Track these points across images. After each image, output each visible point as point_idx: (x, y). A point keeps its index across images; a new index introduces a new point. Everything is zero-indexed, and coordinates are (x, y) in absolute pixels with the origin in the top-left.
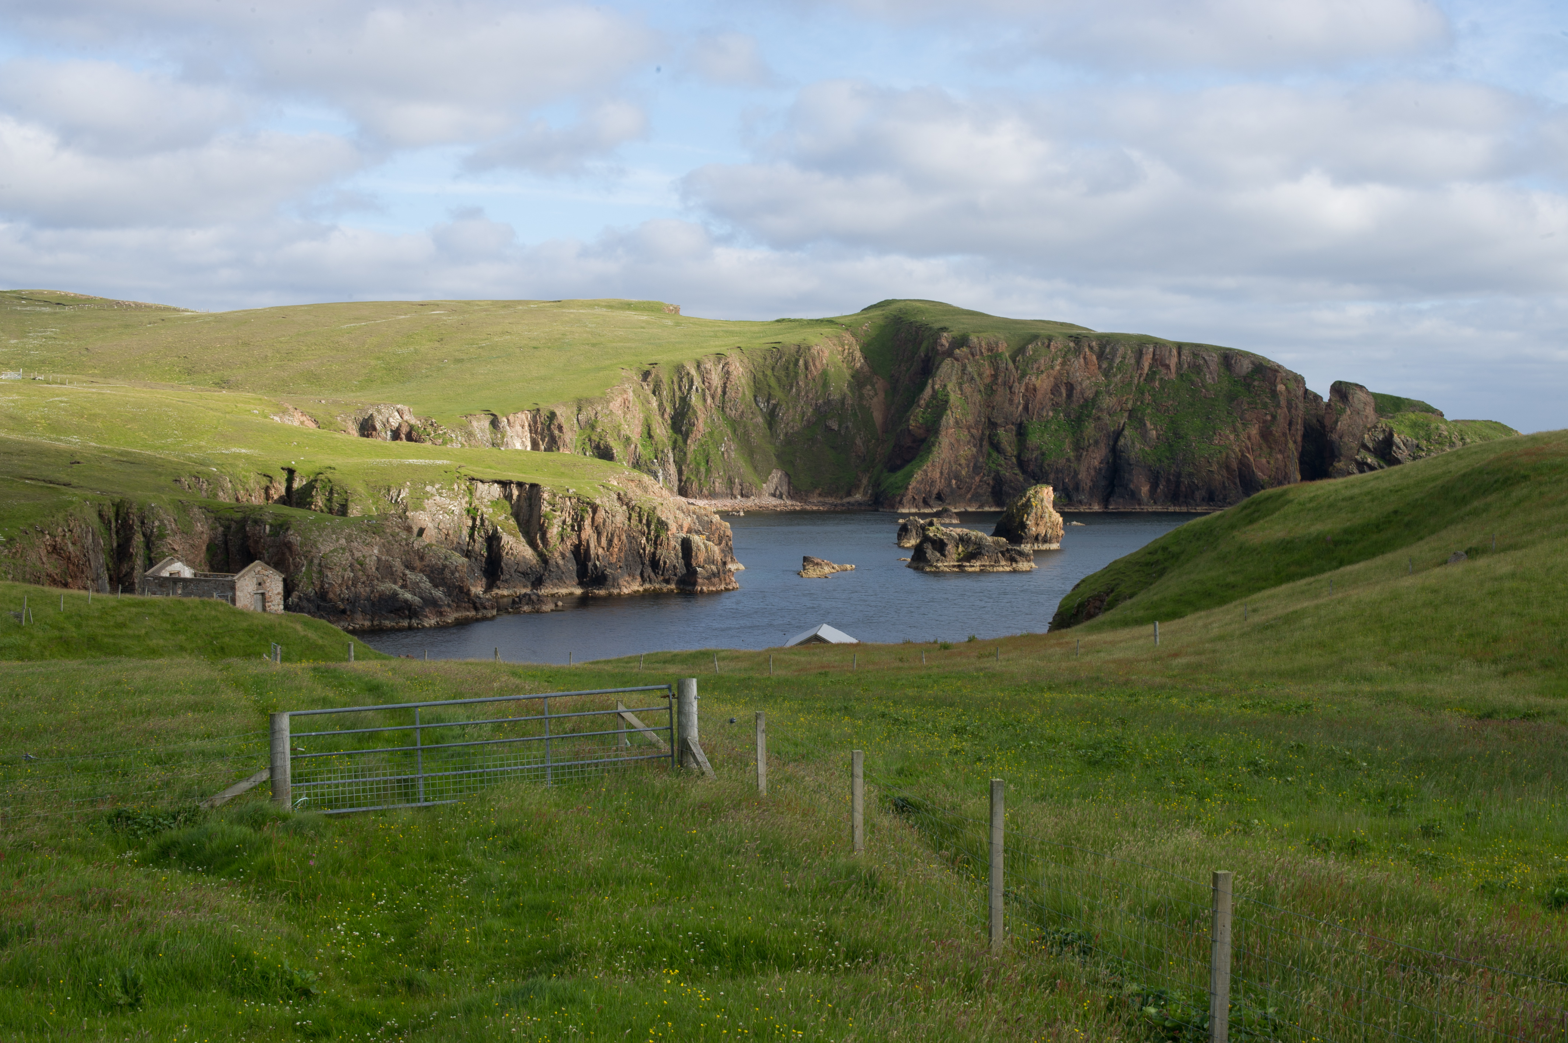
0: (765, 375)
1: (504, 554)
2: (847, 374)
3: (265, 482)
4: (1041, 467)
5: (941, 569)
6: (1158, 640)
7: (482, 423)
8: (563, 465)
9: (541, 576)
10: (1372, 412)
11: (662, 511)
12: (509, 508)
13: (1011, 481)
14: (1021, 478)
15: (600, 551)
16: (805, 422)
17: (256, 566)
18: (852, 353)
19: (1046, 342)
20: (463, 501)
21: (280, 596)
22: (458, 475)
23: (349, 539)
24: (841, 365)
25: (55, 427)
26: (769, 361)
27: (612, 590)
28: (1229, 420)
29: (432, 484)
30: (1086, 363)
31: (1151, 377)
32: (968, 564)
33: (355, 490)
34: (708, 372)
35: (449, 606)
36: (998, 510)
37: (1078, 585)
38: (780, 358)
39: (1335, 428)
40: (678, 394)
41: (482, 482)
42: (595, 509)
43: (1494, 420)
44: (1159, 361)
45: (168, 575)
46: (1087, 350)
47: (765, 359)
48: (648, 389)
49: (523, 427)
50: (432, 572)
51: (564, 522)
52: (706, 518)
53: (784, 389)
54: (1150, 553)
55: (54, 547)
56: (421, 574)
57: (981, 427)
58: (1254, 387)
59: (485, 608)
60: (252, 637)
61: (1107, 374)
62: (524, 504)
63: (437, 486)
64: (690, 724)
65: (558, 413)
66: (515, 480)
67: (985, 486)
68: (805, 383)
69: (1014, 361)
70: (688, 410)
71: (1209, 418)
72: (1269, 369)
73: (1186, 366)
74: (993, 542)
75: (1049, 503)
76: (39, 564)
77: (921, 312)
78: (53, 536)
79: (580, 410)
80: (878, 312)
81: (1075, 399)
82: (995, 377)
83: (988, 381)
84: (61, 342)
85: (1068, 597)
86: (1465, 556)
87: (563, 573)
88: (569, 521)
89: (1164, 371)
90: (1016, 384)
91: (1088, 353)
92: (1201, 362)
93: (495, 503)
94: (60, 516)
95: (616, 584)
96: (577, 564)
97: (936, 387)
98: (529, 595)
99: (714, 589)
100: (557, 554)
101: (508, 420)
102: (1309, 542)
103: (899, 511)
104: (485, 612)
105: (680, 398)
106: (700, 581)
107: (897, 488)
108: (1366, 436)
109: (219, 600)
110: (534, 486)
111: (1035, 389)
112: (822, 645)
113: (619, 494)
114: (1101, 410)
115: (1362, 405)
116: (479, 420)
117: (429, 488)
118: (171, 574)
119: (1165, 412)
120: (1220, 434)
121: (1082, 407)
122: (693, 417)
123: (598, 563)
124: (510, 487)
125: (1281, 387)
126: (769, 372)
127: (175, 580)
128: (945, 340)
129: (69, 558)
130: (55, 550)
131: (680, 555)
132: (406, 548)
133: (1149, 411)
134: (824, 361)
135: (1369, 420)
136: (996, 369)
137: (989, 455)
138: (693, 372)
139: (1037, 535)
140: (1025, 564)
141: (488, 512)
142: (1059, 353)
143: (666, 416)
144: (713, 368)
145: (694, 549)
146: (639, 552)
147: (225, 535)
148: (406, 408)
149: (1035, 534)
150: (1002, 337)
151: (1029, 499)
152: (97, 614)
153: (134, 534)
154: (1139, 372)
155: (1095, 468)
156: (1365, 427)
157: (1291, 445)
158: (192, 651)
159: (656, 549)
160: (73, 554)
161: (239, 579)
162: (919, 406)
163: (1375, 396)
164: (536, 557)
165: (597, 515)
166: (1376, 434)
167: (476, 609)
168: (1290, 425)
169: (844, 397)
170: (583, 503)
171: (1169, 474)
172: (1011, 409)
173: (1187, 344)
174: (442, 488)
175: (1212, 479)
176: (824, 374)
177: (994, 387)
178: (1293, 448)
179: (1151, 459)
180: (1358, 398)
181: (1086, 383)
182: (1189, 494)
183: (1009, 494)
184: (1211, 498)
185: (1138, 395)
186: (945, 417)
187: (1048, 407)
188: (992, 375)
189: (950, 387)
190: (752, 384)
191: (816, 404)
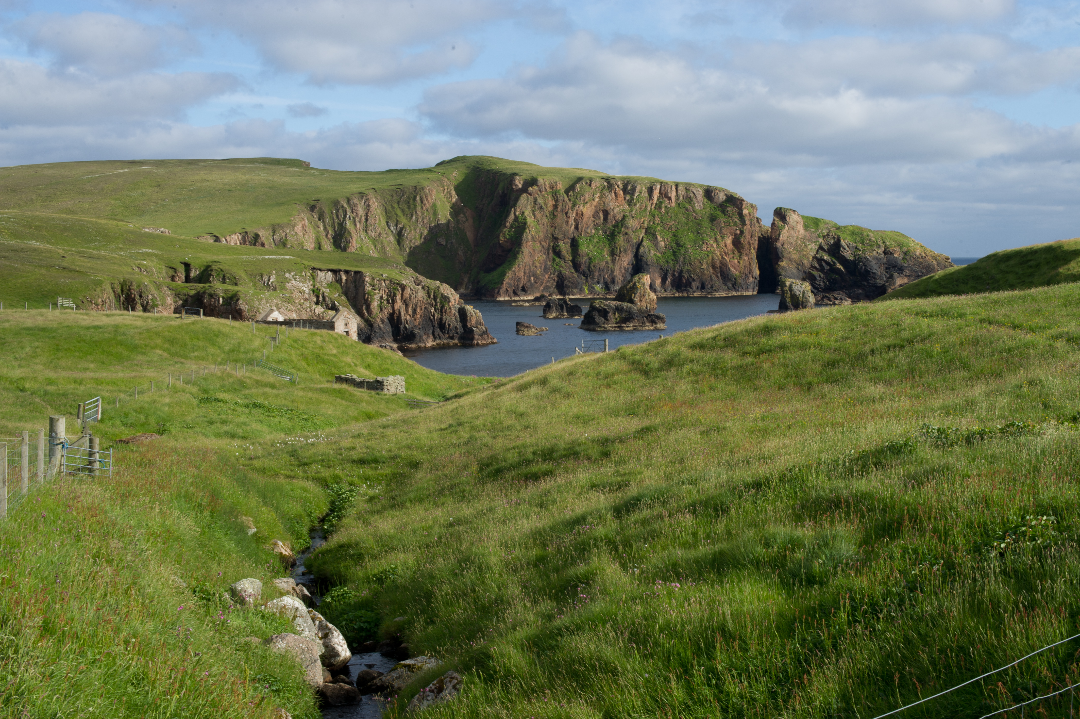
0: (393, 208)
2: (448, 206)
4: (589, 266)
5: (607, 329)
10: (802, 228)
11: (443, 289)
12: (340, 289)
13: (570, 278)
14: (575, 275)
15: (408, 317)
16: (423, 240)
17: (344, 312)
18: (450, 192)
19: (588, 182)
20: (309, 284)
21: (356, 332)
22: (304, 266)
24: (444, 200)
26: (395, 198)
27: (419, 344)
28: (712, 234)
29: (289, 272)
30: (616, 196)
31: (659, 206)
32: (624, 325)
33: (241, 277)
34: (356, 205)
36: (561, 297)
38: (403, 195)
39: (778, 239)
40: (336, 221)
41: (321, 270)
42: (403, 288)
44: (664, 195)
46: (616, 187)
47: (392, 196)
48: (316, 217)
51: (381, 298)
53: (407, 217)
57: (548, 241)
58: (727, 211)
61: (630, 203)
62: (352, 286)
63: (293, 274)
65: (260, 235)
66: (343, 269)
67: (552, 281)
68: (421, 212)
69: (568, 196)
70: (345, 232)
71: (698, 233)
72: (738, 199)
73: (681, 198)
75: (648, 286)
81: (609, 221)
82: (555, 206)
83: (551, 209)
87: (384, 333)
88: (385, 297)
89: (667, 201)
90: (570, 211)
91: (617, 189)
92: (692, 195)
93: (330, 285)
95: (421, 340)
96: (392, 327)
97: (517, 213)
99: (485, 342)
100: (378, 320)
101: (226, 240)
103: (497, 299)
105: (338, 224)
106: (476, 337)
107: (494, 283)
110: (356, 272)
111: (582, 215)
113: (413, 278)
114: (628, 228)
115: (795, 223)
116: (206, 240)
117: (287, 275)
119: (669, 229)
120: (707, 244)
121: (614, 226)
122: (348, 237)
123: (407, 326)
124: (340, 274)
125: (745, 212)
126: (396, 205)
128: (519, 183)
131: (459, 319)
133: (658, 228)
134: (434, 198)
135: (800, 233)
136: (557, 201)
137: (554, 260)
138: (345, 205)
140: (661, 324)
141: (327, 291)
142: (597, 190)
143: (329, 236)
144: (358, 203)
145: (469, 315)
146: (430, 318)
147: (184, 306)
150: (557, 179)
151: (635, 284)
153: (136, 304)
154: (651, 202)
155: (625, 268)
156: (798, 238)
157: (753, 251)
159: (442, 315)
161: (337, 321)
162: (506, 227)
163: (803, 217)
164: (363, 322)
165: (405, 292)
166: (829, 240)
168: (751, 237)
169: (449, 222)
170: (394, 283)
171: (674, 271)
172: (567, 228)
173: (681, 183)
174: (296, 275)
175: (703, 274)
176: (434, 206)
177: (556, 213)
178: (754, 252)
179: (661, 261)
180: (793, 218)
181: (617, 210)
182: (688, 284)
183: (568, 287)
184: (703, 287)
185: (651, 218)
186: (525, 234)
187: (591, 227)
188: (553, 205)
189: (526, 213)
190: (384, 213)
191: (430, 227)
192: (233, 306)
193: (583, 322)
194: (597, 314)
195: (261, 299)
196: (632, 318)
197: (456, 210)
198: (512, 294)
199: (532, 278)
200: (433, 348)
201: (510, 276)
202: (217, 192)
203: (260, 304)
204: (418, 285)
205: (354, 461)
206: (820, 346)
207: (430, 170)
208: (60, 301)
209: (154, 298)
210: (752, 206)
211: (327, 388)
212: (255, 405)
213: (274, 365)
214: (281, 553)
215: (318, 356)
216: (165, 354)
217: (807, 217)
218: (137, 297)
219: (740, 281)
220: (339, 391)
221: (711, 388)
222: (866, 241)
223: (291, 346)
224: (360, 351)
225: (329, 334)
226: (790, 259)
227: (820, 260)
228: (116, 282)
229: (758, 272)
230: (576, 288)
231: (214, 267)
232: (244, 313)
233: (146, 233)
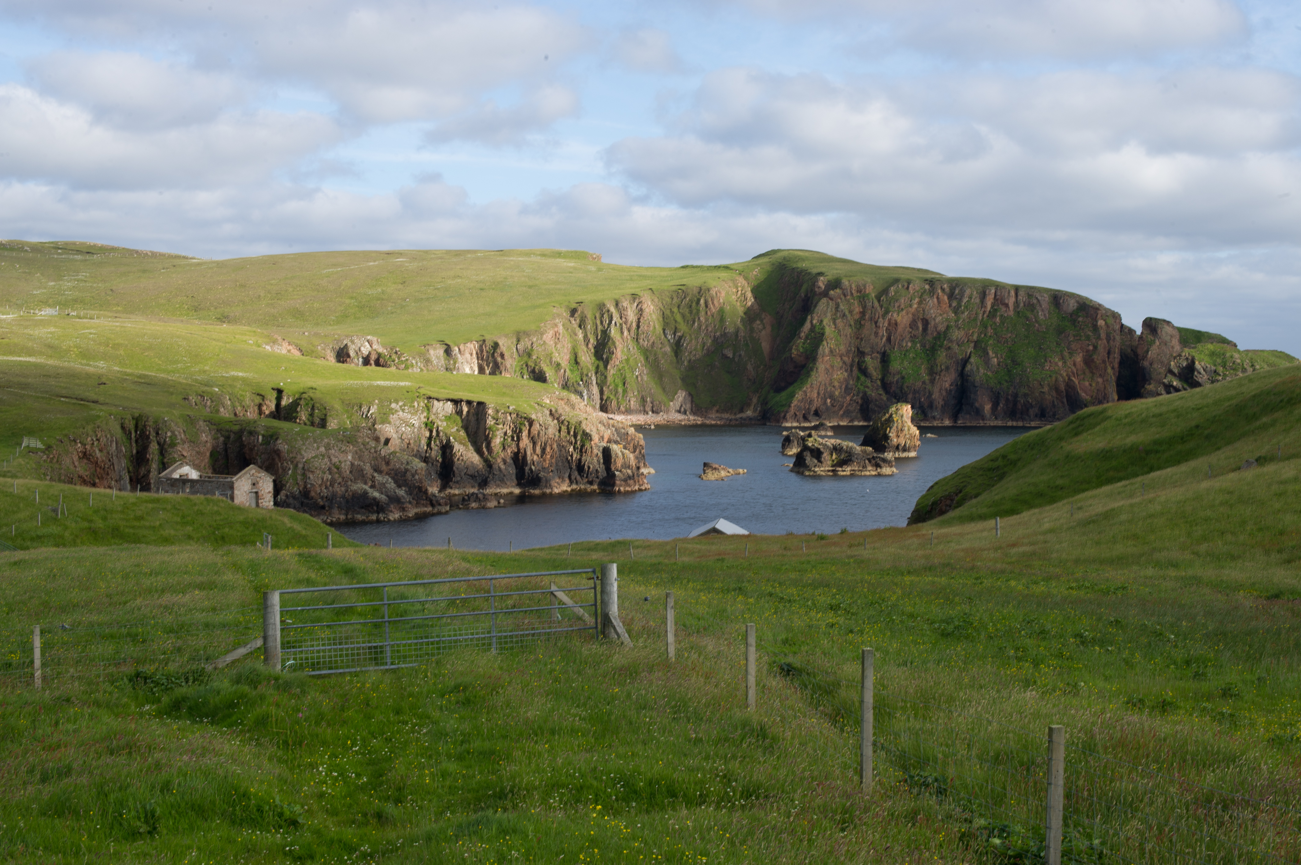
0: (672, 312)
1: (456, 460)
2: (741, 311)
3: (258, 400)
4: (901, 388)
5: (818, 473)
6: (999, 532)
7: (438, 351)
8: (505, 386)
9: (486, 478)
10: (1177, 343)
11: (586, 424)
12: (460, 422)
13: (876, 400)
14: (884, 397)
15: (535, 458)
16: (705, 351)
17: (251, 470)
18: (745, 294)
19: (906, 284)
20: (422, 416)
21: (271, 495)
22: (418, 394)
23: (328, 448)
24: (735, 303)
25: (86, 354)
26: (675, 300)
27: (545, 490)
28: (1058, 350)
29: (397, 402)
30: (939, 302)
31: (993, 314)
32: (840, 469)
33: (333, 407)
34: (625, 309)
35: (410, 502)
36: (865, 424)
37: (932, 487)
38: (685, 297)
39: (1146, 357)
40: (600, 327)
41: (438, 400)
42: (531, 423)
43: (1279, 350)
44: (999, 301)
45: (178, 477)
46: (940, 291)
48: (575, 323)
49: (471, 355)
50: (396, 474)
51: (505, 434)
52: (623, 431)
53: (688, 323)
54: (992, 460)
55: (85, 454)
56: (387, 477)
57: (851, 355)
58: (1079, 322)
59: (440, 505)
60: (247, 528)
61: (956, 311)
62: (473, 419)
63: (401, 404)
64: (611, 601)
65: (501, 343)
66: (465, 398)
67: (855, 404)
68: (706, 318)
69: (879, 301)
70: (608, 341)
71: (1041, 348)
72: (1092, 307)
73: (1022, 305)
74: (862, 451)
75: (908, 418)
76: (72, 467)
77: (803, 259)
78: (84, 445)
79: (518, 341)
80: (766, 260)
81: (929, 332)
82: (863, 313)
83: (857, 317)
84: (90, 284)
85: (923, 497)
86: (1256, 463)
87: (504, 476)
88: (509, 433)
89: (1004, 309)
90: (881, 319)
91: (940, 294)
92: (1035, 301)
93: (448, 418)
94: (89, 428)
95: (548, 485)
96: (516, 468)
97: (814, 322)
98: (477, 494)
99: (630, 489)
100: (499, 460)
101: (459, 349)
102: (1125, 451)
103: (783, 425)
104: (440, 508)
105: (602, 331)
106: (618, 482)
107: (782, 406)
108: (1172, 363)
109: (221, 497)
110: (481, 404)
111: (896, 324)
112: (719, 536)
113: (551, 411)
114: (951, 341)
115: (1169, 337)
116: (435, 349)
117: (393, 405)
118: (180, 476)
119: (1004, 343)
120: (1050, 362)
121: (935, 339)
122: (612, 347)
123: (533, 468)
124: (460, 405)
125: (1101, 323)
126: (675, 310)
127: (184, 481)
128: (822, 283)
129: (97, 463)
130: (85, 455)
131: (602, 461)
132: (375, 455)
133: (991, 342)
134: (721, 301)
135: (1175, 350)
136: (864, 307)
137: (858, 378)
138: (612, 309)
139: (898, 445)
140: (888, 469)
141: (442, 425)
142: (916, 294)
143: (590, 346)
144: (629, 306)
145: (613, 456)
146: (567, 458)
147: (225, 444)
148: (374, 339)
149: (896, 445)
150: (869, 281)
151: (891, 415)
152: (119, 509)
153: (150, 443)
154: (983, 309)
155: (946, 390)
156: (1171, 355)
157: (1109, 370)
158: (198, 539)
159: (581, 456)
160: (100, 459)
161: (237, 480)
162: (800, 338)
163: (1180, 330)
164: (482, 462)
165: (532, 428)
166: (1180, 361)
167: (433, 505)
168: (1109, 354)
169: (738, 331)
170: (521, 418)
171: (1008, 394)
172: (876, 340)
173: (1023, 287)
174: (404, 405)
175: (1043, 399)
176: (721, 311)
177: (862, 322)
178: (1111, 373)
179: (993, 382)
180: (1166, 331)
182: (1025, 411)
184: (1043, 415)
185: (982, 329)
186: (821, 347)
187: (907, 339)
188: (860, 312)
189: (825, 322)
190: (661, 319)
191: (714, 336)
193: (793, 464)
194: (809, 455)
196: (851, 460)
197: (750, 316)
198: (801, 419)
199: (829, 401)
201: (800, 398)
202: (467, 291)
204: (558, 419)
208: (26, 441)
209: (174, 435)
210: (1114, 313)
217: (1186, 330)
222: (1229, 364)
228: (129, 417)
231: (304, 395)
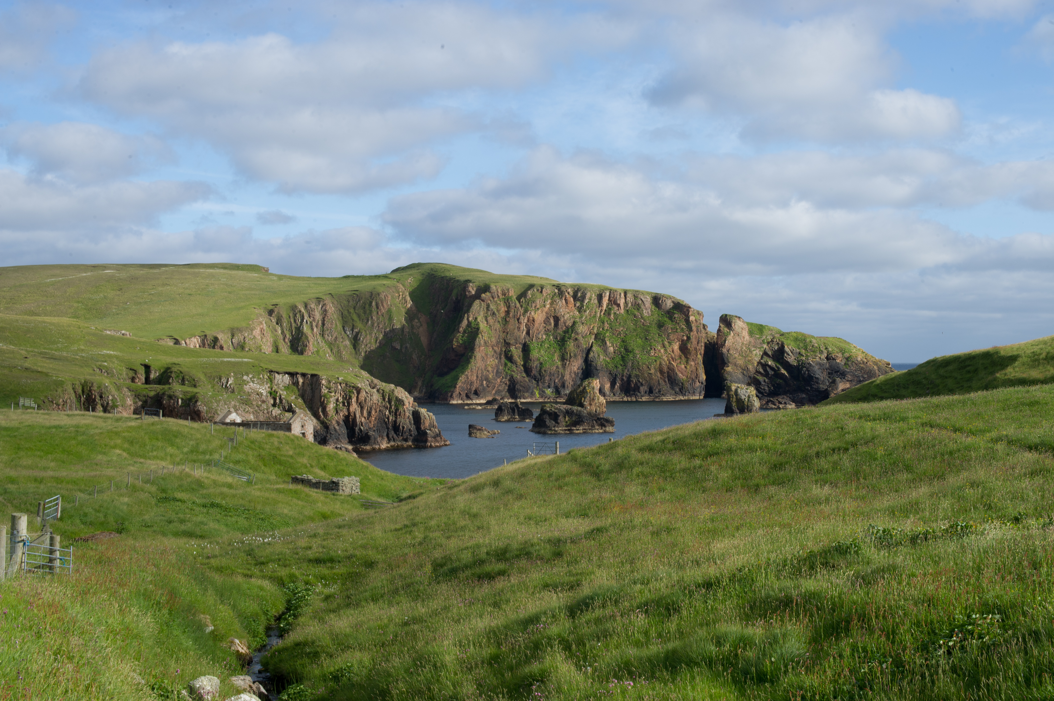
0: (349, 313)
2: (403, 311)
3: (131, 374)
4: (540, 371)
9: (325, 437)
10: (747, 334)
11: (397, 392)
12: (297, 391)
13: (521, 382)
14: (527, 379)
15: (363, 420)
16: (378, 344)
17: (301, 414)
18: (405, 298)
19: (540, 289)
20: (267, 387)
21: (312, 434)
22: (261, 368)
24: (399, 305)
26: (351, 303)
27: (374, 446)
28: (660, 340)
29: (247, 374)
30: (567, 302)
31: (608, 313)
32: (575, 428)
33: (200, 379)
34: (313, 310)
36: (513, 401)
38: (359, 301)
39: (724, 345)
40: (294, 325)
41: (278, 373)
42: (359, 391)
44: (613, 302)
45: (229, 421)
46: (567, 294)
47: (349, 302)
48: (274, 321)
51: (337, 400)
53: (363, 321)
57: (500, 346)
58: (675, 318)
61: (580, 309)
62: (308, 389)
63: (250, 376)
65: (219, 338)
66: (299, 372)
67: (504, 385)
68: (377, 317)
69: (519, 302)
70: (302, 336)
71: (646, 339)
72: (685, 306)
73: (630, 305)
74: (588, 414)
75: (597, 390)
79: (233, 336)
81: (560, 327)
82: (508, 312)
83: (503, 315)
87: (339, 435)
88: (341, 399)
89: (616, 308)
90: (522, 317)
91: (568, 296)
92: (640, 302)
93: (287, 388)
95: (376, 442)
96: (347, 429)
97: (470, 319)
99: (438, 444)
100: (334, 422)
101: (186, 343)
103: (451, 403)
105: (296, 328)
106: (429, 439)
107: (448, 387)
110: (313, 376)
111: (534, 321)
113: (369, 381)
114: (578, 334)
115: (741, 330)
117: (245, 377)
119: (618, 335)
120: (655, 349)
121: (565, 332)
122: (305, 341)
123: (362, 428)
124: (296, 377)
125: (692, 318)
126: (352, 311)
128: (472, 290)
131: (413, 422)
133: (608, 334)
134: (389, 303)
135: (745, 339)
136: (509, 307)
137: (506, 364)
138: (303, 310)
141: (284, 394)
142: (548, 296)
143: (287, 340)
144: (315, 308)
145: (422, 418)
146: (384, 420)
150: (510, 286)
151: (585, 388)
153: (96, 405)
154: (600, 308)
155: (575, 373)
156: (743, 344)
157: (699, 356)
159: (396, 418)
162: (459, 332)
163: (748, 324)
164: (319, 424)
165: (360, 395)
166: (773, 346)
168: (698, 343)
169: (403, 327)
170: (350, 386)
171: (623, 376)
172: (519, 333)
173: (630, 290)
174: (253, 377)
175: (651, 379)
176: (389, 312)
177: (508, 319)
178: (700, 358)
179: (610, 366)
180: (738, 325)
181: (567, 316)
182: (637, 389)
183: (520, 391)
184: (651, 391)
185: (600, 324)
186: (478, 339)
187: (542, 333)
188: (506, 311)
189: (479, 319)
190: (341, 318)
191: (385, 332)
192: (192, 407)
193: (534, 425)
194: (548, 417)
195: (220, 401)
196: (582, 421)
197: (410, 316)
198: (465, 397)
199: (485, 382)
200: (387, 450)
201: (463, 380)
202: (178, 296)
203: (218, 406)
204: (373, 388)
205: (310, 561)
206: (768, 449)
207: (385, 277)
208: (22, 401)
209: (114, 399)
210: (699, 313)
211: (284, 489)
212: (213, 505)
213: (231, 465)
214: (238, 651)
215: (275, 457)
216: (125, 454)
217: (752, 324)
218: (98, 398)
219: (687, 385)
220: (296, 492)
221: (661, 490)
222: (809, 347)
223: (249, 446)
224: (316, 452)
225: (286, 436)
226: (735, 365)
227: (764, 366)
228: (78, 383)
229: (704, 377)
230: (527, 392)
231: (173, 369)
232: (202, 414)
233: (107, 335)
